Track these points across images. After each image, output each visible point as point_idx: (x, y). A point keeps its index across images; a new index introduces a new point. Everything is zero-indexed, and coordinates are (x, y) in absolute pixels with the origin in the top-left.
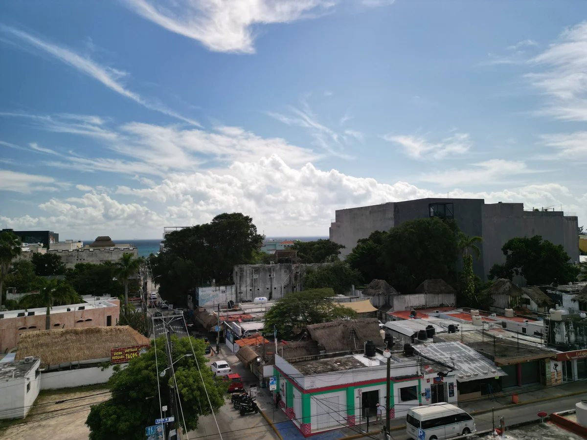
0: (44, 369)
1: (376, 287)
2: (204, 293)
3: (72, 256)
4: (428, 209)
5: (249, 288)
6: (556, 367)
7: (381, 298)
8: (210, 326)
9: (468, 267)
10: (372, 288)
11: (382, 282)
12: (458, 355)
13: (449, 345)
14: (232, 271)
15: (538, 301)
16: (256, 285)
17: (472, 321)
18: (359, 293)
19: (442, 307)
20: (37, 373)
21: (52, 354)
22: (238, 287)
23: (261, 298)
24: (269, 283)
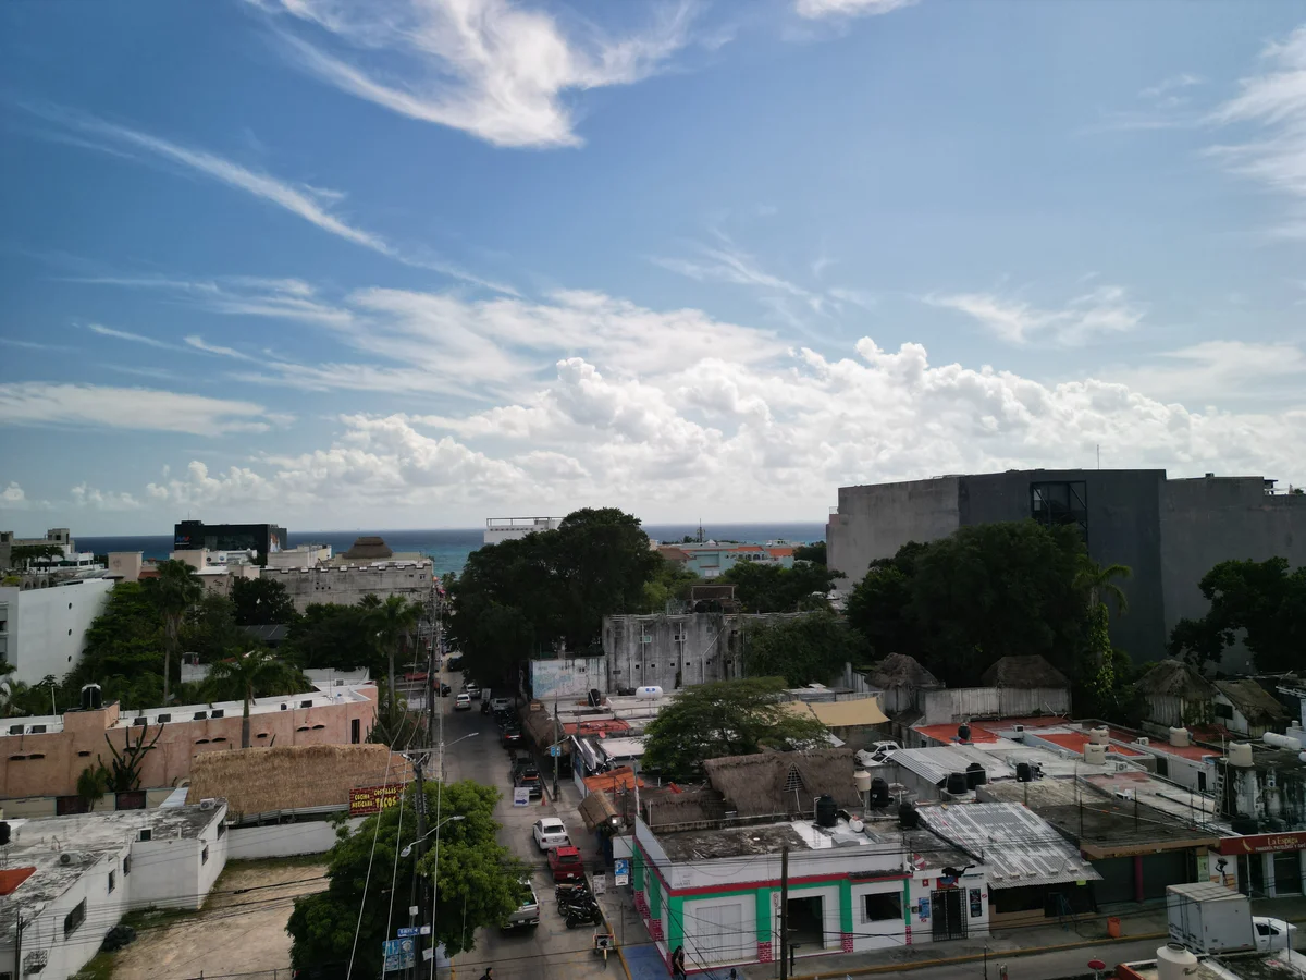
0: (232, 823)
1: (892, 670)
2: (543, 672)
3: (306, 580)
4: (1029, 495)
5: (633, 663)
6: (1222, 867)
7: (902, 695)
8: (546, 743)
9: (1099, 632)
10: (885, 671)
11: (907, 661)
12: (1008, 831)
13: (996, 809)
14: (600, 626)
15: (1249, 713)
16: (648, 656)
17: (1082, 755)
18: (860, 680)
19: (1038, 717)
20: (221, 828)
21: (248, 793)
22: (612, 660)
23: (651, 688)
24: (675, 654)
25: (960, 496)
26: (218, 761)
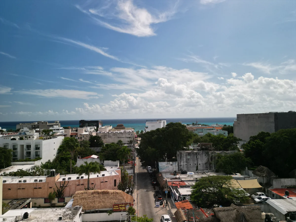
0: (83, 212)
1: (262, 171)
2: (162, 165)
3: (106, 135)
5: (185, 163)
7: (265, 178)
8: (163, 188)
10: (259, 171)
11: (265, 168)
14: (176, 153)
16: (189, 162)
18: (250, 172)
20: (80, 215)
21: (87, 204)
22: (179, 163)
23: (191, 173)
24: (196, 161)
25: (275, 118)
26: (80, 194)
